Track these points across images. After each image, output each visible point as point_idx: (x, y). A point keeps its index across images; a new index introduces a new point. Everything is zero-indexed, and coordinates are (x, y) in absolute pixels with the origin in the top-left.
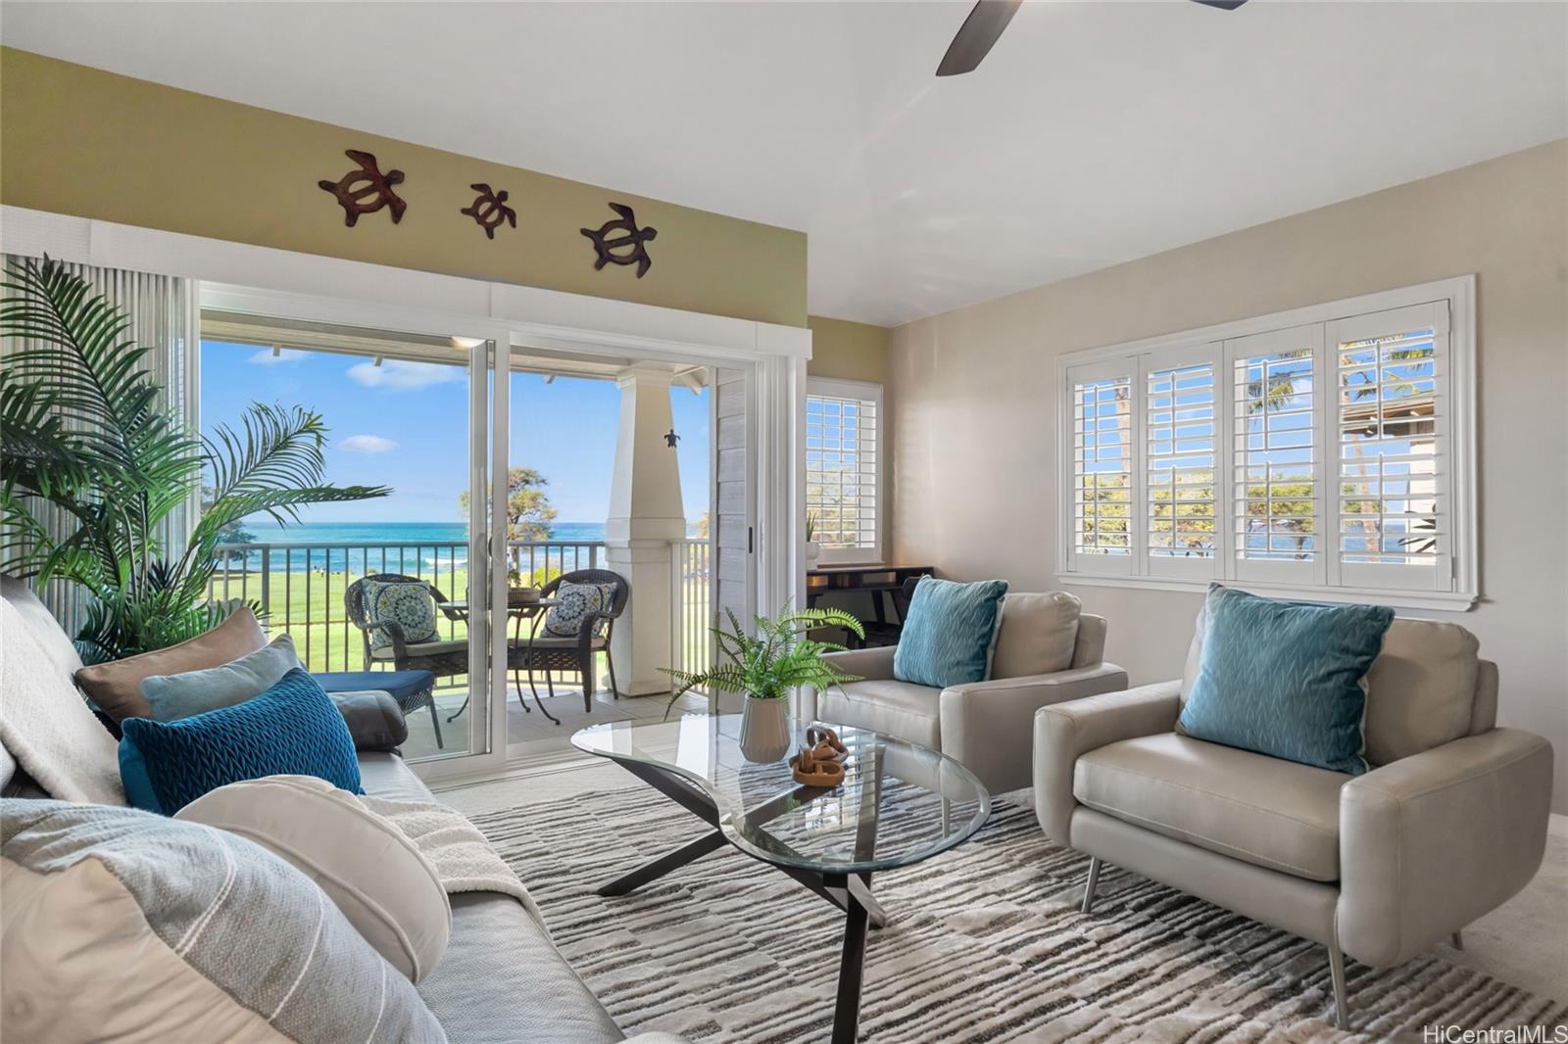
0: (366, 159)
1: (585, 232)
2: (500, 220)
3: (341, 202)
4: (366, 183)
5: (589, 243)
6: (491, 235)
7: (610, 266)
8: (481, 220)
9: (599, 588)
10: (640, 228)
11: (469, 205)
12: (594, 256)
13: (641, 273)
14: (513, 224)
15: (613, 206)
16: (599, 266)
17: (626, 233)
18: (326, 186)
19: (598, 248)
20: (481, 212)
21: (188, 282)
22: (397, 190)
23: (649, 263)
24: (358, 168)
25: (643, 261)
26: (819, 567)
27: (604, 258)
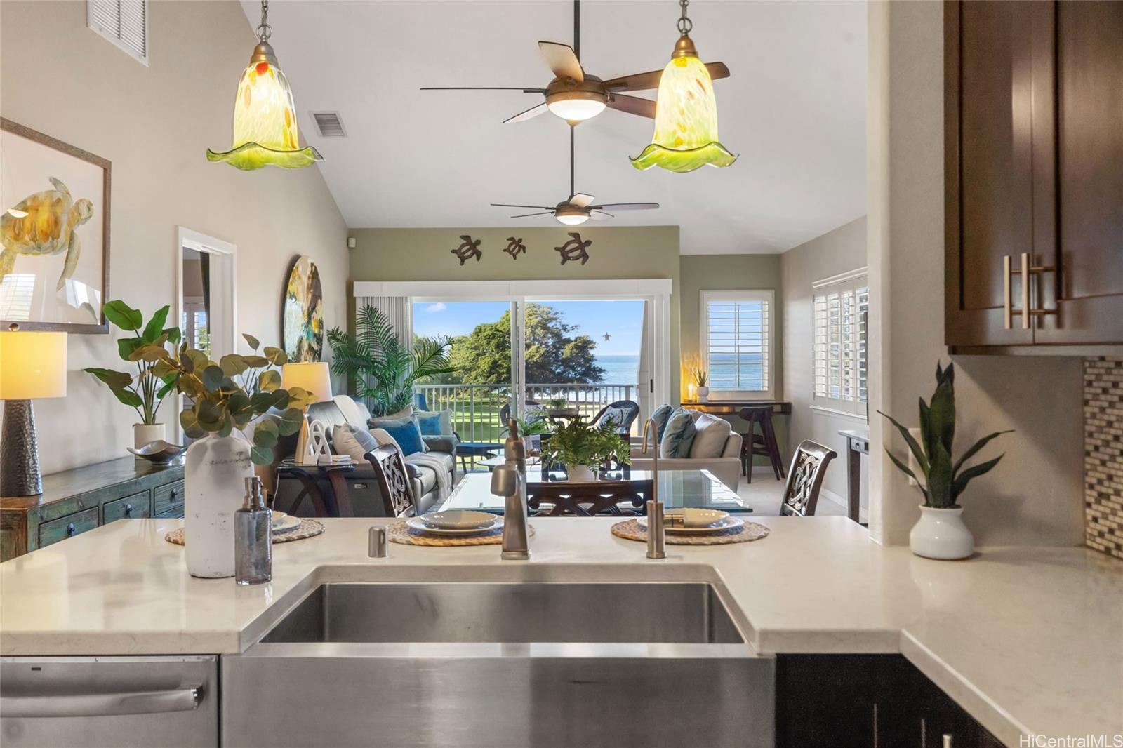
0: (467, 238)
1: (557, 249)
2: (519, 251)
3: (459, 257)
4: (468, 247)
5: (559, 253)
6: (515, 258)
7: (568, 262)
8: (511, 252)
9: (622, 411)
10: (583, 241)
11: (506, 247)
12: (561, 258)
13: (583, 263)
14: (524, 252)
15: (570, 234)
16: (563, 263)
17: (576, 245)
18: (454, 251)
19: (562, 255)
20: (511, 249)
21: (409, 298)
22: (478, 248)
23: (588, 257)
24: (465, 242)
25: (585, 257)
26: (710, 401)
27: (565, 258)
